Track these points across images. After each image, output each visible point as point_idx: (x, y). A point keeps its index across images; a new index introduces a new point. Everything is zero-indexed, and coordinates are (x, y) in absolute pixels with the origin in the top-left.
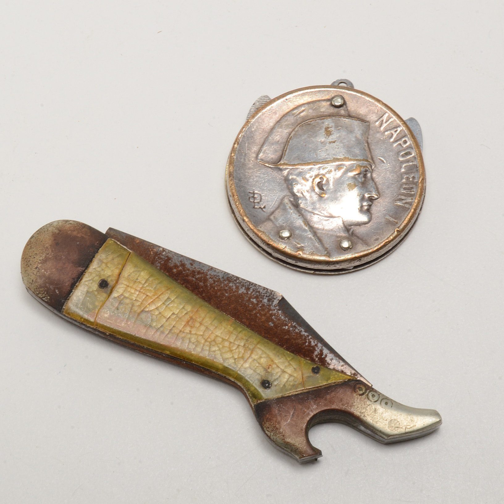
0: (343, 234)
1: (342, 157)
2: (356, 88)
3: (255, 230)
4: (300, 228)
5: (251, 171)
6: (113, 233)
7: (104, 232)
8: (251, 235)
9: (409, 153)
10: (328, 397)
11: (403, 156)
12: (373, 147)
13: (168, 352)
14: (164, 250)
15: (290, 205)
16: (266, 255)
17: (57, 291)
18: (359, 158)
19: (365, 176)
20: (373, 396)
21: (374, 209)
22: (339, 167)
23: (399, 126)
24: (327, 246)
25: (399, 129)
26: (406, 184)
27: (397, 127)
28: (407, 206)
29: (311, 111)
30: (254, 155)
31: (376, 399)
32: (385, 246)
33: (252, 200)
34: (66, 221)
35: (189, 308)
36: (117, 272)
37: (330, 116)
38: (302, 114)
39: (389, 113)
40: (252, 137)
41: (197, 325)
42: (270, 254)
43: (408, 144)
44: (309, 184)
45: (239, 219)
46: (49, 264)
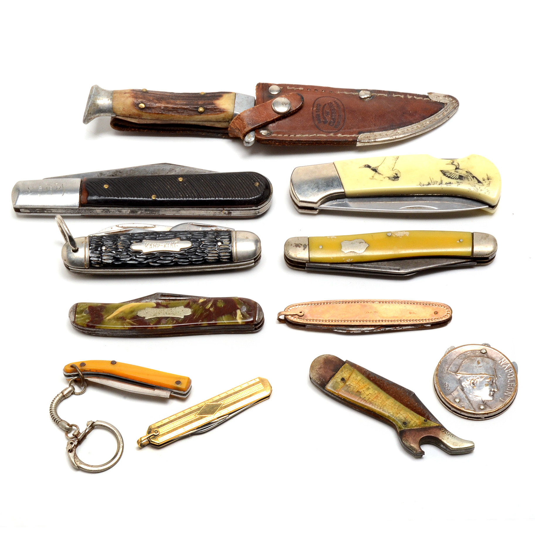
0: (481, 403)
1: (484, 373)
2: (491, 347)
3: (445, 398)
4: (464, 399)
5: (445, 375)
6: (347, 362)
7: (345, 361)
8: (443, 400)
9: (512, 375)
10: (429, 431)
11: (509, 376)
12: (497, 371)
13: (366, 408)
14: (368, 371)
15: (460, 390)
16: (448, 409)
17: (324, 380)
18: (491, 374)
19: (493, 382)
20: (448, 433)
21: (495, 395)
22: (482, 377)
23: (509, 364)
24: (474, 407)
25: (508, 365)
26: (509, 387)
27: (507, 364)
28: (509, 395)
29: (472, 354)
30: (447, 369)
31: (449, 434)
32: (498, 410)
33: (444, 386)
34: (330, 355)
35: (376, 392)
36: (348, 375)
37: (480, 356)
38: (468, 355)
39: (505, 358)
40: (447, 361)
41: (379, 398)
42: (450, 409)
43: (512, 371)
44: (469, 382)
45: (438, 393)
46: (322, 369)
